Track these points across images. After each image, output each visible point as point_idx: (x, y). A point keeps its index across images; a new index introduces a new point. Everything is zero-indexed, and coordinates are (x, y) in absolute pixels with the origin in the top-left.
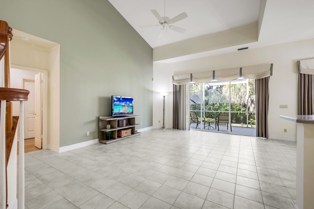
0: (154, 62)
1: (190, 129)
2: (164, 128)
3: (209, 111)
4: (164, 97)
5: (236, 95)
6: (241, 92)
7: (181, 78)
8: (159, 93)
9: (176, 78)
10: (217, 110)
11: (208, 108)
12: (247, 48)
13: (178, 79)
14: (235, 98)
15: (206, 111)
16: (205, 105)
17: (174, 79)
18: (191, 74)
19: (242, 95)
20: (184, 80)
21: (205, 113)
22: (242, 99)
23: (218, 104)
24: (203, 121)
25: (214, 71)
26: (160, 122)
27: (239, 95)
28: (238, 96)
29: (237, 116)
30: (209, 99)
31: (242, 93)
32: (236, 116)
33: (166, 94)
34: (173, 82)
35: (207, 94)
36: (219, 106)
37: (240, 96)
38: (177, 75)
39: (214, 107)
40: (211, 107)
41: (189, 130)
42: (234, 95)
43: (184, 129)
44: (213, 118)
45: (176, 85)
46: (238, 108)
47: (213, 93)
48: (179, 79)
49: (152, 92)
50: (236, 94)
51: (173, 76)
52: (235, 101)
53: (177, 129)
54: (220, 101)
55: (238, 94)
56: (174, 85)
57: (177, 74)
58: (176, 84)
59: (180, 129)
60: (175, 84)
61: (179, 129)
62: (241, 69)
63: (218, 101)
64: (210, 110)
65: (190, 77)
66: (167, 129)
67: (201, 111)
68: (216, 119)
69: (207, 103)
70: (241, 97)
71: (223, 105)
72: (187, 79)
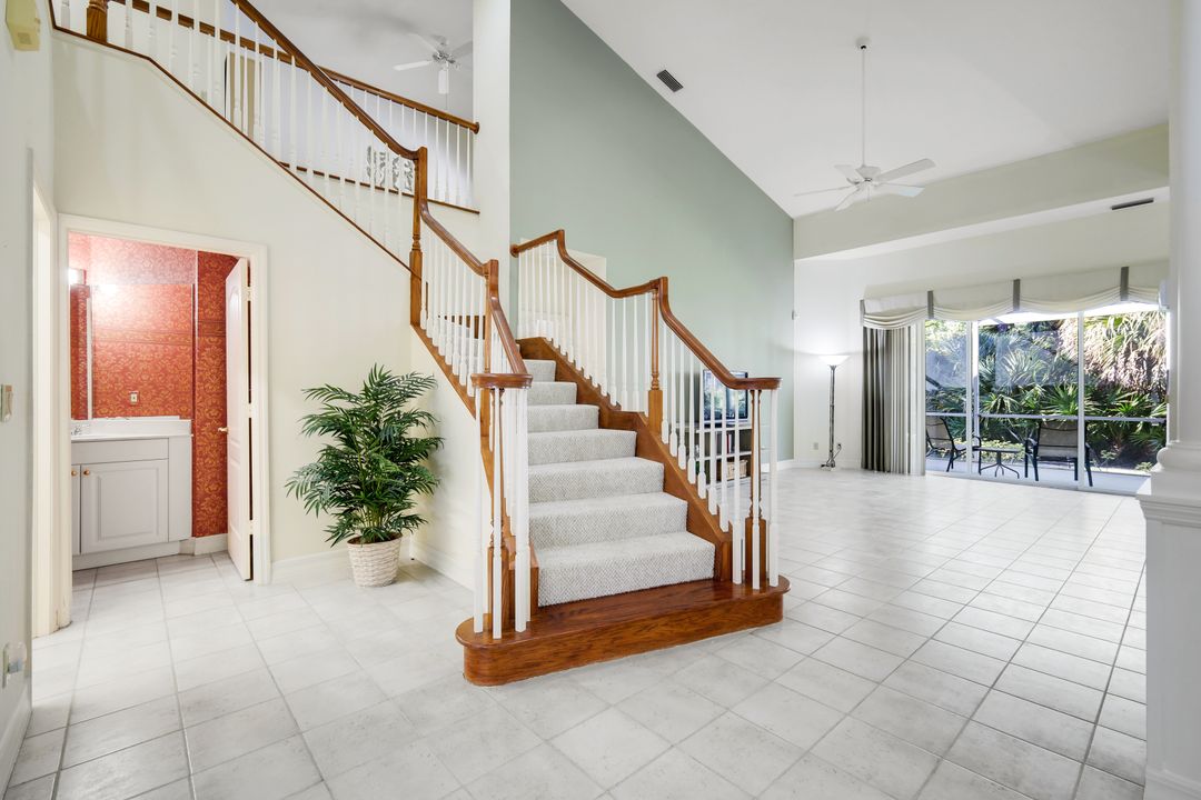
0: (796, 261)
1: (927, 472)
2: (833, 466)
3: (996, 416)
4: (833, 368)
5: (1127, 353)
6: (1150, 342)
7: (894, 307)
8: (817, 356)
9: (872, 307)
10: (1034, 413)
11: (993, 403)
12: (1150, 201)
13: (879, 310)
14: (1120, 365)
15: (983, 415)
16: (982, 394)
17: (867, 311)
18: (930, 294)
19: (1154, 351)
20: (903, 312)
21: (982, 420)
22: (1156, 368)
23: (1039, 389)
24: (974, 449)
25: (1017, 283)
26: (816, 446)
27: (1141, 354)
28: (1133, 355)
29: (1131, 437)
30: (998, 369)
31: (1154, 343)
32: (1126, 437)
33: (837, 361)
34: (862, 321)
35: (987, 350)
36: (1042, 399)
37: (1146, 356)
38: (878, 298)
39: (1019, 401)
40: (1008, 401)
41: (923, 474)
42: (1116, 353)
43: (901, 472)
44: (1014, 441)
45: (872, 330)
46: (1134, 403)
47: (1014, 344)
48: (887, 308)
49: (791, 353)
50: (1123, 349)
51: (862, 302)
52: (1121, 375)
53: (879, 470)
54: (1046, 377)
55: (1136, 346)
56: (865, 329)
57: (877, 294)
58: (875, 327)
59: (889, 472)
60: (869, 326)
61: (884, 471)
62: (1125, 271)
63: (1039, 379)
64: (1001, 412)
65: (925, 303)
66: (842, 469)
67: (968, 415)
68: (1027, 444)
69: (987, 386)
70: (1151, 362)
71: (1060, 392)
72: (916, 309)
